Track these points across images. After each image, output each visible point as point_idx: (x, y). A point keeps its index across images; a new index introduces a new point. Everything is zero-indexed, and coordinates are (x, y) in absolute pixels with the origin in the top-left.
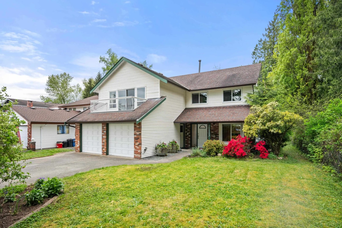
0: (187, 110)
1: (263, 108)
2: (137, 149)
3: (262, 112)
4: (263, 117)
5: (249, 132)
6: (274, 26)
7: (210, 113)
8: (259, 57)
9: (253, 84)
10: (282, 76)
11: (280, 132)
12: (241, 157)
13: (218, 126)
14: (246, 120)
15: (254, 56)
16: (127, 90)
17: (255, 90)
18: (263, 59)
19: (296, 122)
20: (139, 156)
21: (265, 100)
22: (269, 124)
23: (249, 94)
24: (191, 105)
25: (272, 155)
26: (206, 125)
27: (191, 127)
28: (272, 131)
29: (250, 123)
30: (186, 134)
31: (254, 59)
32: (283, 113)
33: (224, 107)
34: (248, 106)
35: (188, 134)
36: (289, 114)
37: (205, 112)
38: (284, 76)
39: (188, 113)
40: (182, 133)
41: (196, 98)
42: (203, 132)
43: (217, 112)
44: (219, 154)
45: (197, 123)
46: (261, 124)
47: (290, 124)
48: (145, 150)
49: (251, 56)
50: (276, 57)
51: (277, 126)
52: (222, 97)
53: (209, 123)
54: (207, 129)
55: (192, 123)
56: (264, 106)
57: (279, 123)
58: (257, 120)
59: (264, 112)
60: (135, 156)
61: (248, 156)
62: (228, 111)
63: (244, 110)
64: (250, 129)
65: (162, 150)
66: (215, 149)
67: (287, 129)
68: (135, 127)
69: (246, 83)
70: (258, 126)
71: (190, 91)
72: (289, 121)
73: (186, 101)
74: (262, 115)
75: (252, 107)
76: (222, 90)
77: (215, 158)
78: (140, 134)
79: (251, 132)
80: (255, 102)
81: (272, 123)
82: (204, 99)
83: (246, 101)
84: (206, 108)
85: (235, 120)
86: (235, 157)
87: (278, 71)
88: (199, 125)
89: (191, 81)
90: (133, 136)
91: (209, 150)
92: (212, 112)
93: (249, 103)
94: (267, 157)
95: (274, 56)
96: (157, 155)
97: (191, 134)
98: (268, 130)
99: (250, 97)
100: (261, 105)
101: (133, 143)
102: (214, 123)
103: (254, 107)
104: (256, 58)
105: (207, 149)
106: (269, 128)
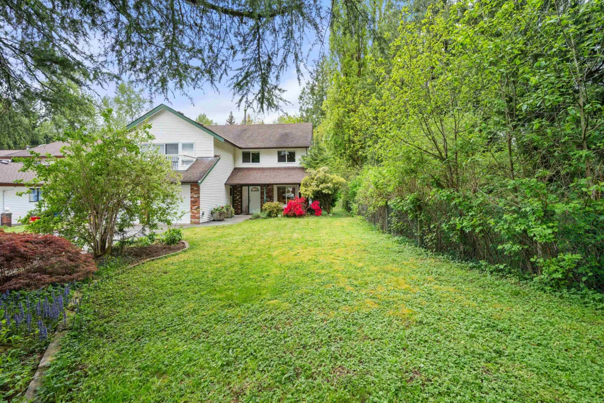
0: (236, 170)
1: (316, 171)
2: (195, 213)
3: (315, 175)
4: (317, 180)
5: (305, 193)
6: (322, 68)
7: (265, 174)
8: (307, 103)
9: (307, 147)
10: (331, 135)
11: (330, 192)
12: (300, 215)
13: (273, 189)
14: (302, 182)
15: (301, 101)
16: (166, 145)
17: (309, 153)
18: (312, 107)
19: (341, 184)
20: (197, 220)
21: (318, 163)
22: (321, 186)
23: (303, 157)
24: (241, 164)
25: (324, 212)
26: (259, 188)
27: (241, 190)
28: (324, 191)
29: (306, 185)
30: (236, 197)
31: (301, 105)
32: (332, 177)
33: (279, 169)
34: (303, 169)
35: (238, 198)
36: (337, 178)
37: (259, 174)
38: (333, 135)
39: (239, 173)
40: (232, 197)
41: (246, 157)
42: (255, 196)
43: (273, 174)
44: (279, 215)
45: (248, 185)
46: (315, 186)
47: (337, 185)
48: (203, 214)
49: (298, 100)
50: (326, 109)
51: (328, 188)
52: (276, 158)
53: (262, 185)
54: (260, 192)
55: (242, 186)
56: (318, 170)
57: (329, 185)
58: (312, 182)
59: (318, 176)
60: (191, 221)
61: (305, 215)
62: (283, 172)
63: (300, 173)
64: (306, 191)
65: (221, 214)
66: (275, 210)
67: (336, 190)
68: (191, 189)
69: (300, 146)
70: (313, 187)
71: (240, 148)
72: (336, 184)
73: (235, 160)
74: (316, 178)
75: (307, 171)
76: (276, 151)
77: (276, 218)
78: (199, 197)
79: (307, 193)
80: (309, 165)
81: (323, 185)
82: (256, 158)
83: (301, 163)
84: (259, 169)
85: (292, 182)
86: (295, 216)
87: (328, 129)
88: (251, 188)
89: (239, 136)
90: (189, 200)
91: (270, 212)
92: (267, 173)
93: (304, 165)
94: (321, 214)
95: (323, 107)
96: (214, 220)
97: (241, 198)
98: (321, 191)
99: (304, 160)
100: (315, 168)
101: (190, 207)
102: (268, 185)
103: (309, 170)
104: (303, 104)
105: (268, 211)
106: (322, 189)
